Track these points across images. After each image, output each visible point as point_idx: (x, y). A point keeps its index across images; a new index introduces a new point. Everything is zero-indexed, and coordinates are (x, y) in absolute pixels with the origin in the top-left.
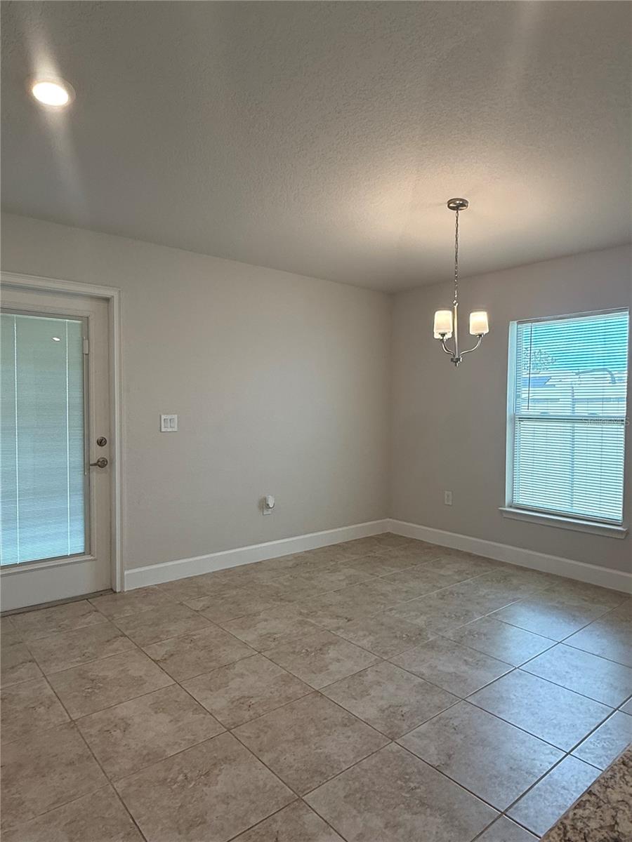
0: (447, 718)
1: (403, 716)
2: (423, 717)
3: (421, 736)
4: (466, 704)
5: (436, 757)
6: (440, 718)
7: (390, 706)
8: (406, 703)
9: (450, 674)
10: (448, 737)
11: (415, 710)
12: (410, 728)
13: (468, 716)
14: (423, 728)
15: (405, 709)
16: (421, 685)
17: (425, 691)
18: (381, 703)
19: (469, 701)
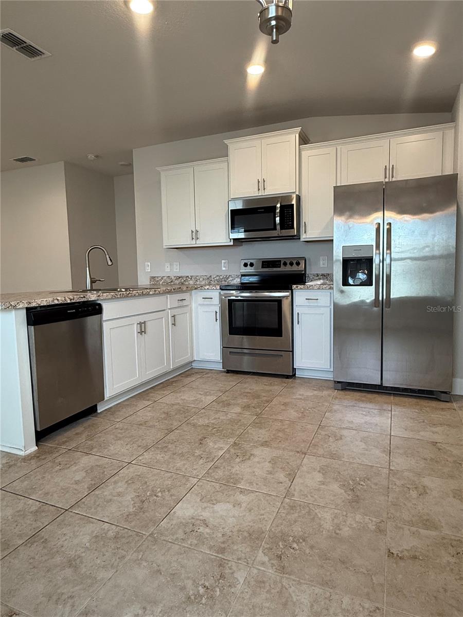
0: (208, 462)
1: (238, 456)
2: (224, 458)
3: (221, 449)
4: (198, 475)
5: (208, 441)
6: (213, 460)
7: (249, 459)
8: (240, 464)
9: (218, 502)
10: (204, 452)
11: (231, 461)
12: (228, 450)
13: (194, 468)
14: (221, 453)
15: (238, 460)
16: (237, 481)
17: (232, 477)
18: (256, 459)
19: (195, 479)
